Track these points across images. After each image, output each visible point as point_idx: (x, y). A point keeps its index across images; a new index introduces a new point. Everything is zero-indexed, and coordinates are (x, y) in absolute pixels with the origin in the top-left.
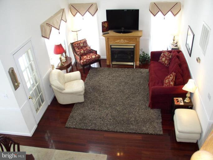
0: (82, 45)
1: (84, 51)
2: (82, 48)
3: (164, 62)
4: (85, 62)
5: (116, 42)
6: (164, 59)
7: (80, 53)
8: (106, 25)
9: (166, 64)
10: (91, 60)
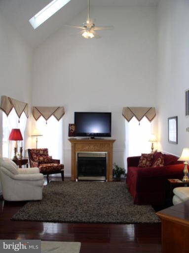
0: (41, 152)
1: (44, 158)
2: (41, 155)
3: (146, 164)
4: (45, 167)
5: (85, 148)
6: (144, 162)
7: (39, 159)
8: (73, 128)
9: (147, 166)
10: (52, 168)
